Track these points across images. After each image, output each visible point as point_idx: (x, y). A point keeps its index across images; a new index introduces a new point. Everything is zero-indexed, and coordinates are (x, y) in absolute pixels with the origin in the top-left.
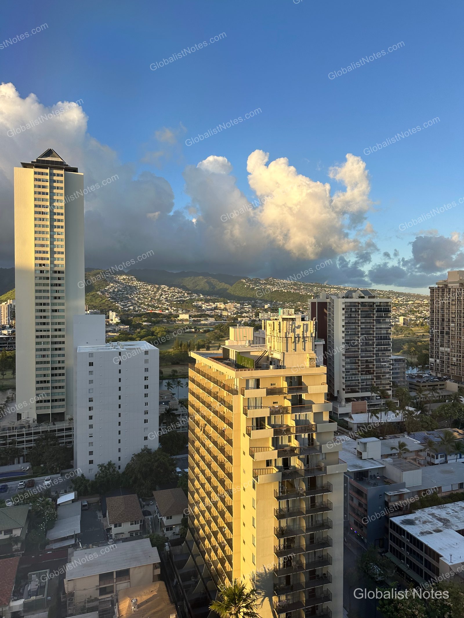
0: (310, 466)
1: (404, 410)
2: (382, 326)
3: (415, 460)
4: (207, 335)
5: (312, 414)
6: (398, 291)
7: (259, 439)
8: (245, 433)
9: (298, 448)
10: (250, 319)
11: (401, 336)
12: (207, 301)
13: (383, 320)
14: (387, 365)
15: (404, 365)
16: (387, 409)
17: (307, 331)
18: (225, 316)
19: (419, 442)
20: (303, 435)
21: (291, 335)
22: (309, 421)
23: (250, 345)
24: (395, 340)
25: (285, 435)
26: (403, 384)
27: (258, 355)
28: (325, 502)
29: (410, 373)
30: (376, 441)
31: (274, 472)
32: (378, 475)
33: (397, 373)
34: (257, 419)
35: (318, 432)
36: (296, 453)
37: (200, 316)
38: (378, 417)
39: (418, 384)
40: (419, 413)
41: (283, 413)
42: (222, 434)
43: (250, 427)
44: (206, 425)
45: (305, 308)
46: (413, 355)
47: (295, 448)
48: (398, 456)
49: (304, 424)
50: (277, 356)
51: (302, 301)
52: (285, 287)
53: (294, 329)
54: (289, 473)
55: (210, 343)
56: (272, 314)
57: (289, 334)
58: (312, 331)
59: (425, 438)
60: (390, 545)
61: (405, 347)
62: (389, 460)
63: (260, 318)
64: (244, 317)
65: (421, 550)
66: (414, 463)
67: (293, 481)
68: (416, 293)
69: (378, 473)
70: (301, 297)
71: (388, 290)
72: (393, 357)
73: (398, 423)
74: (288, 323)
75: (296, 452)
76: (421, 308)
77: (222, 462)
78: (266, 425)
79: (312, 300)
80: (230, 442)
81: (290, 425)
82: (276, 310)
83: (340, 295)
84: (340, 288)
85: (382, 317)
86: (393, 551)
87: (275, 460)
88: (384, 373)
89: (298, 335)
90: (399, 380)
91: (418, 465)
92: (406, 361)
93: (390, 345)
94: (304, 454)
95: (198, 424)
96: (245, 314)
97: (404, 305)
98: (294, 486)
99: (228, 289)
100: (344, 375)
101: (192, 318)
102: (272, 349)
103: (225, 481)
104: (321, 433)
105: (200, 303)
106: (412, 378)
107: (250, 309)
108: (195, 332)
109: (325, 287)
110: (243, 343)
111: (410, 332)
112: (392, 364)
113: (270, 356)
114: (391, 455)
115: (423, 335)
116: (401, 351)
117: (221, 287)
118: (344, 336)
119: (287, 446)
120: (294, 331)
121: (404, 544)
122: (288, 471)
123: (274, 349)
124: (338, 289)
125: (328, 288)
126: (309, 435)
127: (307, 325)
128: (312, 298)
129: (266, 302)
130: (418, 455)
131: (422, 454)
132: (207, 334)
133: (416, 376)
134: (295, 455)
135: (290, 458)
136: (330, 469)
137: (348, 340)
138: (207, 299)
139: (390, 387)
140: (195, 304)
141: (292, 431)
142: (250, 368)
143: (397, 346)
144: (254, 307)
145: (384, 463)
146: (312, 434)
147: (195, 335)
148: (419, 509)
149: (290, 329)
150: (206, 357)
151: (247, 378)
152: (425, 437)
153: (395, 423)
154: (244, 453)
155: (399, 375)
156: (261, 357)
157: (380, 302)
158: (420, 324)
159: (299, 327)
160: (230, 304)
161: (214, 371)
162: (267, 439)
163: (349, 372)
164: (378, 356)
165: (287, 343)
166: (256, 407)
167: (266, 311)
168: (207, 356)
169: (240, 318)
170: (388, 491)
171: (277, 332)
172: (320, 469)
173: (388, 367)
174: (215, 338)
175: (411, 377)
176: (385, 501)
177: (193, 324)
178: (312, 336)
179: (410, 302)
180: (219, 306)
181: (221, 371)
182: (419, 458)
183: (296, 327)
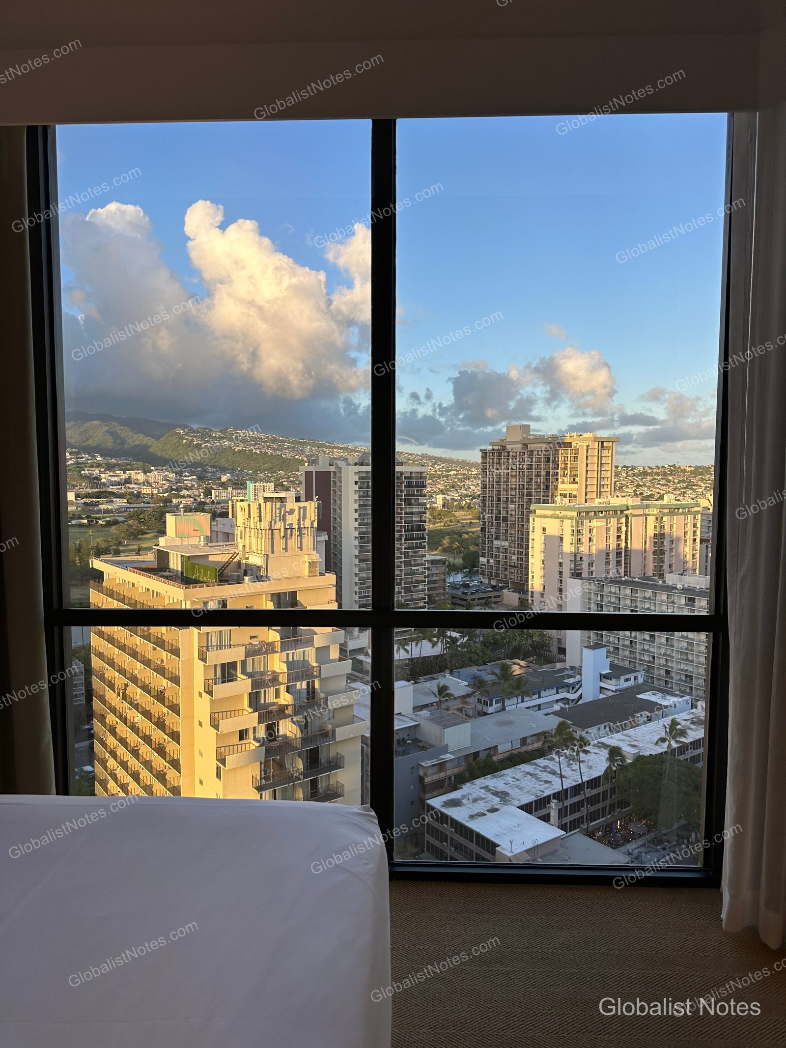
0: (309, 731)
1: (445, 636)
2: (414, 510)
3: (460, 710)
4: (113, 529)
5: (314, 650)
6: (435, 456)
7: (227, 698)
8: (202, 691)
9: (291, 705)
10: (195, 500)
11: (439, 526)
12: (110, 468)
13: (415, 500)
14: (421, 570)
15: (443, 568)
16: (420, 636)
17: (304, 518)
18: (148, 494)
19: (466, 683)
20: (298, 684)
21: (279, 525)
22: (308, 661)
23: (207, 544)
24: (431, 531)
25: (270, 687)
26: (442, 597)
27: (223, 560)
28: (332, 785)
29: (452, 581)
30: (406, 686)
31: (252, 747)
32: (408, 737)
33: (435, 582)
34: (223, 665)
35: (322, 677)
36: (289, 714)
37: (99, 495)
38: (407, 651)
39: (464, 597)
40: (465, 639)
41: (267, 652)
42: (160, 697)
43: (211, 681)
44: (126, 685)
45: (291, 481)
46: (457, 553)
47: (287, 706)
48: (436, 707)
49: (301, 666)
50: (256, 560)
51: (286, 470)
52: (256, 444)
53: (284, 516)
54: (277, 746)
55: (120, 544)
56: (234, 492)
57: (275, 523)
58: (313, 519)
59: (475, 677)
60: (428, 842)
61: (445, 542)
62: (425, 713)
63: (213, 498)
64: (184, 497)
65: (470, 841)
66: (460, 714)
67: (282, 758)
68: (461, 459)
69: (408, 735)
70: (285, 462)
71: (420, 453)
72: (429, 557)
73: (437, 657)
74: (274, 506)
75: (287, 712)
76: (467, 482)
77: (159, 744)
78: (239, 675)
79: (306, 467)
80: (175, 709)
81: (278, 671)
82: (242, 484)
83: (350, 461)
84: (347, 448)
85: (414, 495)
86: (432, 849)
87: (254, 728)
88: (417, 582)
89: (291, 524)
90: (437, 592)
91: (464, 717)
92: (447, 563)
93: (424, 538)
94: (300, 715)
95: (111, 686)
96: (184, 492)
97: (443, 477)
98: (285, 765)
99: (151, 446)
100: (357, 589)
101: (82, 498)
102: (247, 550)
103: (165, 774)
104: (326, 678)
105: (96, 472)
106: (456, 588)
107: (194, 483)
108: (88, 526)
109: (324, 446)
110: (194, 541)
111: (453, 518)
112: (428, 569)
113: (244, 562)
114: (427, 706)
115: (471, 523)
116: (440, 548)
117: (137, 442)
118: (357, 526)
119: (273, 704)
120: (283, 519)
121: (447, 836)
122: (275, 744)
123: (250, 549)
124: (345, 449)
125: (329, 447)
126: (308, 683)
127: (305, 508)
128: (306, 464)
129: (224, 470)
130: (465, 703)
131: (469, 700)
132: (113, 527)
133: (461, 585)
134: (286, 717)
135: (278, 723)
136: (341, 733)
137: (364, 533)
138: (110, 464)
139: (425, 603)
140: (87, 472)
141: (281, 679)
142: (210, 583)
143: (435, 540)
144: (201, 478)
145: (417, 718)
146: (313, 682)
147: (91, 531)
148: (468, 781)
149: (277, 515)
150: (126, 568)
151: (205, 600)
152: (474, 675)
153: (432, 658)
154: (201, 724)
155: (436, 585)
156: (228, 563)
157: (411, 473)
158: (466, 505)
159: (291, 512)
160: (156, 473)
161: (140, 591)
162: (241, 696)
163: (364, 583)
164: (408, 557)
165: (272, 538)
166: (220, 647)
167: (224, 485)
168: (126, 565)
169: (176, 498)
170: (423, 761)
171: (256, 520)
172: (325, 735)
173: (423, 573)
174: (130, 536)
175: (454, 586)
176: (420, 776)
177: (83, 510)
178: (312, 527)
179: (452, 473)
180: (134, 477)
181: (155, 590)
182: (467, 707)
183: (287, 512)
